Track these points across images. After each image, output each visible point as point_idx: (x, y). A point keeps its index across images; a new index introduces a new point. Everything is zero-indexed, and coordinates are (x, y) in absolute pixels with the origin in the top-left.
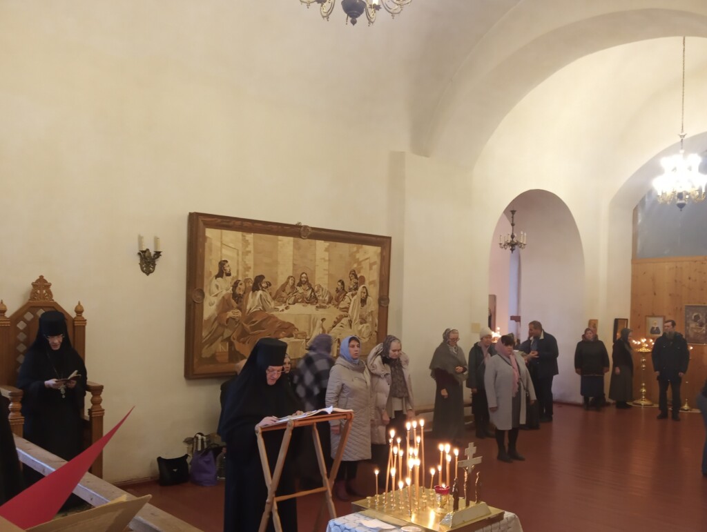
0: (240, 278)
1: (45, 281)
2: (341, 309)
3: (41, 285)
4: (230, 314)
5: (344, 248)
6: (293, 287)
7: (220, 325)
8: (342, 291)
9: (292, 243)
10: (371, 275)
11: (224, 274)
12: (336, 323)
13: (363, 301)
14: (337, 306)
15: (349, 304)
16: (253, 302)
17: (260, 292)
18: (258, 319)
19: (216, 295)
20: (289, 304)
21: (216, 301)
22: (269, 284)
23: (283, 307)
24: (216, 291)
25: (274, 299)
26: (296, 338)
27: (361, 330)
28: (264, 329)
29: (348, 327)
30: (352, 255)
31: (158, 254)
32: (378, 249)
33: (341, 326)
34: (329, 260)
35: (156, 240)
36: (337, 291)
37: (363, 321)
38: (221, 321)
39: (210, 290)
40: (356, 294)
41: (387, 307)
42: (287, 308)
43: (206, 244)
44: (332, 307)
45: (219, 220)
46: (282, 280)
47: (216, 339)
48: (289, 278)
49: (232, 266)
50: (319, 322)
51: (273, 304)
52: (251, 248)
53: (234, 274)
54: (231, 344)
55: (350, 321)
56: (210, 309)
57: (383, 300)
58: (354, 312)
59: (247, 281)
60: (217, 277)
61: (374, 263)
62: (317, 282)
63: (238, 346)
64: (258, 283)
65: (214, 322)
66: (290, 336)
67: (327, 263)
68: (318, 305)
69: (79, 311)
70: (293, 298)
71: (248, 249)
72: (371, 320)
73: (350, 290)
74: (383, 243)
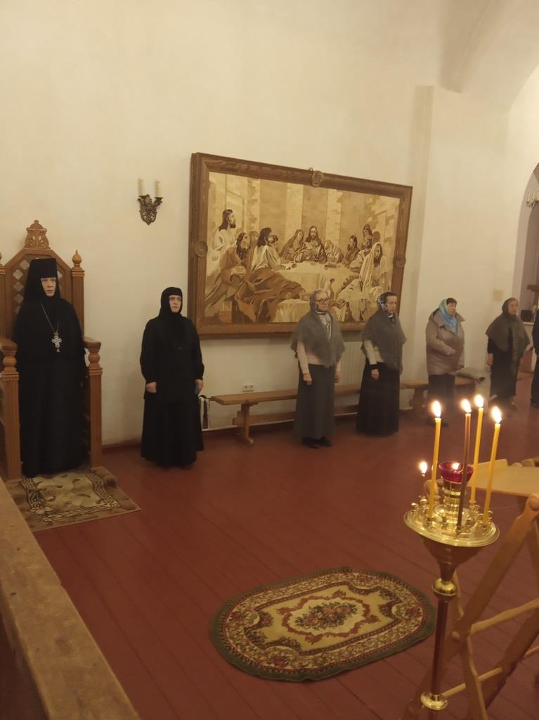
0: (245, 232)
1: (41, 227)
2: (352, 269)
3: (36, 231)
4: (234, 271)
5: (359, 198)
6: (301, 242)
7: (223, 282)
8: (354, 249)
9: (302, 192)
10: (387, 232)
11: (229, 226)
12: (345, 285)
13: (377, 261)
14: (347, 265)
15: (362, 263)
16: (258, 258)
17: (266, 247)
18: (263, 277)
19: (220, 250)
20: (296, 262)
21: (219, 255)
22: (276, 239)
23: (289, 265)
24: (220, 244)
25: (280, 255)
26: (303, 299)
27: (372, 293)
28: (268, 289)
29: (359, 289)
30: (367, 207)
31: (159, 200)
32: (396, 201)
33: (351, 288)
34: (342, 213)
35: (157, 184)
36: (349, 248)
37: (375, 283)
38: (225, 278)
39: (213, 243)
40: (369, 252)
41: (403, 268)
42: (294, 266)
43: (210, 190)
44: (342, 266)
45: (224, 163)
46: (289, 234)
47: (219, 298)
48: (297, 232)
49: (236, 217)
50: (327, 283)
51: (279, 261)
52: (257, 196)
53: (238, 226)
54: (235, 304)
55: (361, 284)
56: (213, 265)
57: (399, 260)
58: (366, 274)
59: (252, 234)
60: (221, 228)
61: (392, 217)
62: (328, 238)
63: (242, 306)
64: (264, 237)
65: (217, 279)
66: (297, 297)
67: (339, 216)
68: (327, 264)
69: (77, 262)
70: (301, 255)
71: (253, 198)
72: (383, 282)
73: (363, 248)
74: (402, 193)
